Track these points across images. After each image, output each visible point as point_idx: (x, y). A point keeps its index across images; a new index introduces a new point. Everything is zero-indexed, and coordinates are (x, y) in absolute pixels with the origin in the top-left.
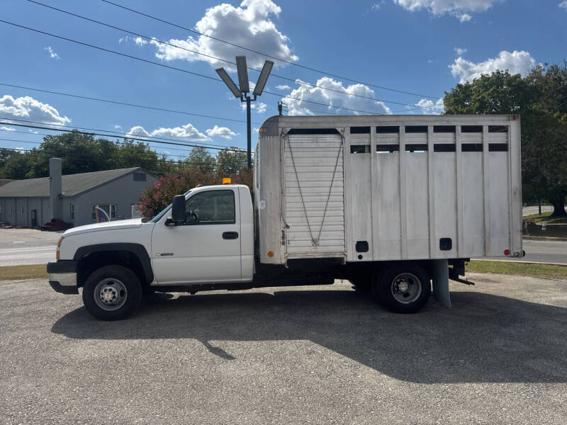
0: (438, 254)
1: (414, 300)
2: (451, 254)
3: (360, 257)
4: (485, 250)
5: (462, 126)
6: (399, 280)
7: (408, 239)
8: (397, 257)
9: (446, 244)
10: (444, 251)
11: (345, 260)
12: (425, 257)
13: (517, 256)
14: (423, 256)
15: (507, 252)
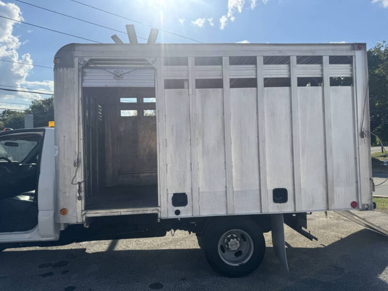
0: (272, 208)
1: (245, 262)
2: (287, 208)
3: (178, 212)
4: (327, 202)
5: (297, 57)
6: (229, 236)
7: (235, 189)
8: (222, 212)
9: (280, 195)
10: (279, 204)
11: (159, 216)
12: (256, 211)
13: (367, 209)
14: (253, 210)
15: (354, 205)
